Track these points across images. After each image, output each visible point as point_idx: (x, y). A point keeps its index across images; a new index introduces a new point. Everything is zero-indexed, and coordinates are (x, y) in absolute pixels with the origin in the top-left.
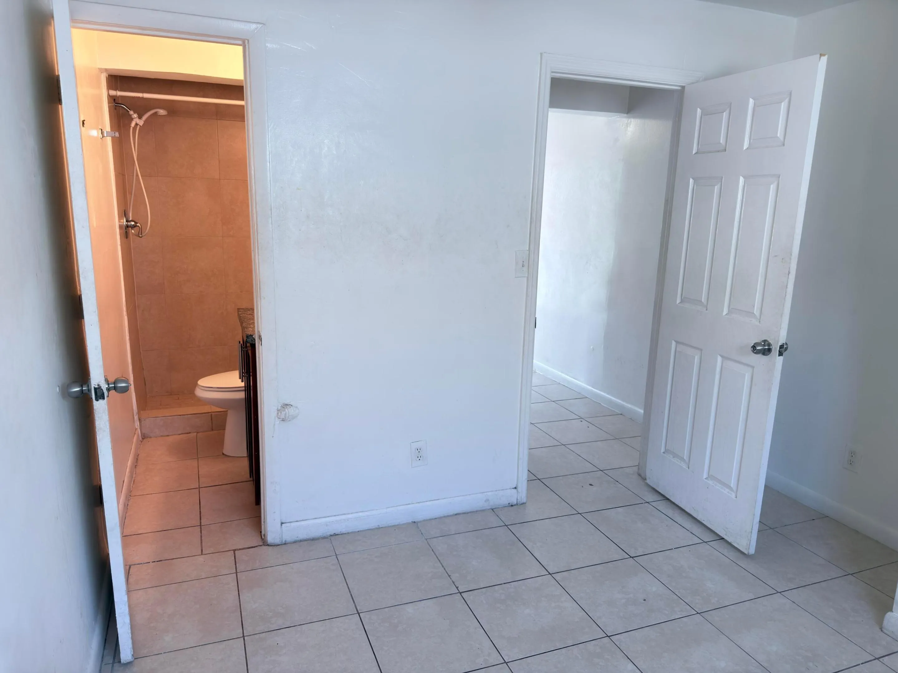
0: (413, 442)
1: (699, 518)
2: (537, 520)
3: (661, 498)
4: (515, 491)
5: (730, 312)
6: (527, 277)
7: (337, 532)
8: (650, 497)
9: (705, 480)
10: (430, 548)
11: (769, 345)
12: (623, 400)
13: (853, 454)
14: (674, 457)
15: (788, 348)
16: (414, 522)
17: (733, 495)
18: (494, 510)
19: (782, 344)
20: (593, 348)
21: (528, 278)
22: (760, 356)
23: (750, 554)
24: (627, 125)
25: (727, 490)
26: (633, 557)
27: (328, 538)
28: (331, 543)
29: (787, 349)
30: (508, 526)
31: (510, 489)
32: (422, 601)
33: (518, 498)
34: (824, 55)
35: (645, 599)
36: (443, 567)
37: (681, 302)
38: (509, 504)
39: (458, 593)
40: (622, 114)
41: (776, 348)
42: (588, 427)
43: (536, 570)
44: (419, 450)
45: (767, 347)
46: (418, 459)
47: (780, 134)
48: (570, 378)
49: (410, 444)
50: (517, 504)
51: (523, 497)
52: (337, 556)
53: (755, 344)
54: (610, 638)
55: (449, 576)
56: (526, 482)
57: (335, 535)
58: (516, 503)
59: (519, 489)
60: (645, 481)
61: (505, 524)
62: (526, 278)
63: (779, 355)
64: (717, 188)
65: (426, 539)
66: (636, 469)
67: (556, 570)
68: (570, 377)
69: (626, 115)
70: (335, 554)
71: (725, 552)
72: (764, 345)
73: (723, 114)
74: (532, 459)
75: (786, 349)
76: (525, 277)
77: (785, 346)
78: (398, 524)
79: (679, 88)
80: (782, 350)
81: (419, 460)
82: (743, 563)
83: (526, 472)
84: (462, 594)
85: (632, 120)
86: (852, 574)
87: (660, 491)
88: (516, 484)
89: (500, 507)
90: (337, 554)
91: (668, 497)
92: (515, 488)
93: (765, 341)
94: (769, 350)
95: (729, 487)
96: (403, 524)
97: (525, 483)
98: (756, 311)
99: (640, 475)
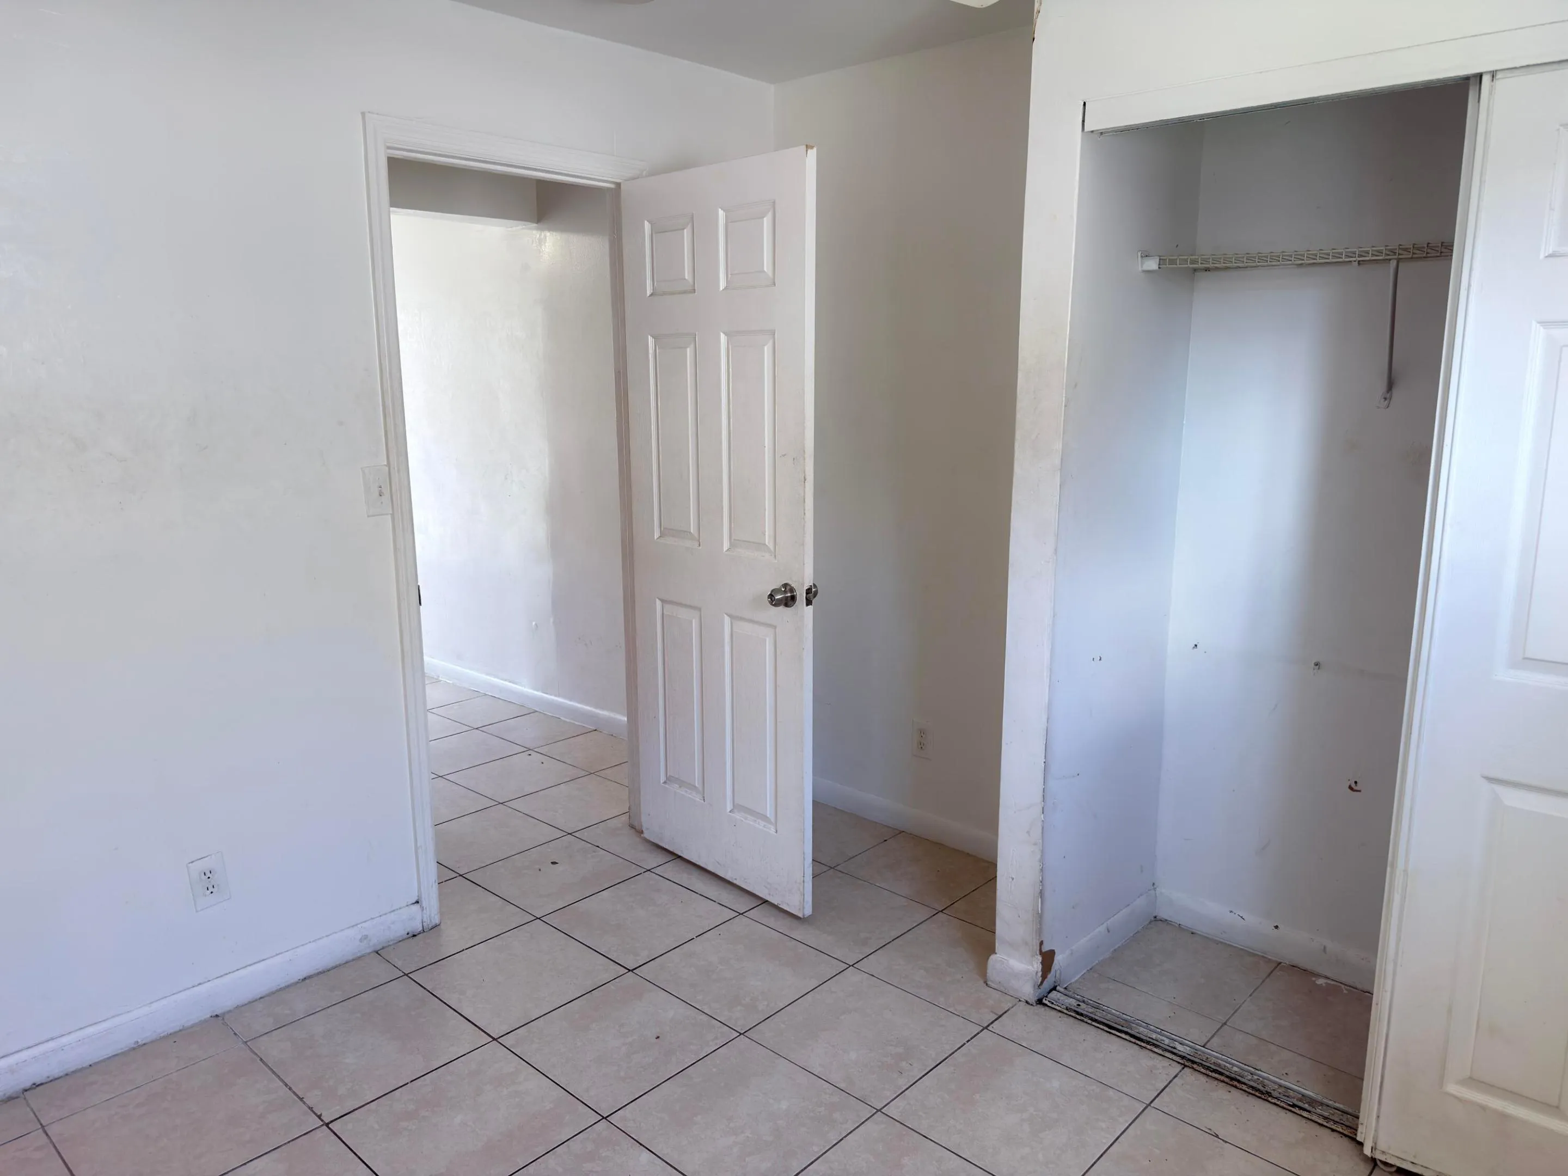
0: (192, 862)
1: (728, 878)
2: (463, 950)
3: (670, 858)
4: (416, 907)
5: (733, 545)
6: (391, 514)
7: (38, 1082)
8: (653, 860)
9: (731, 814)
10: (255, 1057)
11: (792, 590)
12: (596, 707)
13: (922, 732)
14: (680, 787)
15: (819, 591)
16: (217, 1016)
17: (772, 830)
18: (379, 952)
19: (809, 587)
20: (536, 624)
21: (393, 515)
22: (782, 608)
23: (805, 917)
24: (541, 242)
25: (763, 823)
26: (632, 971)
27: (17, 1098)
28: (28, 1105)
29: (817, 594)
30: (409, 975)
31: (407, 906)
32: (247, 1165)
33: (425, 919)
34: (812, 147)
35: (658, 1035)
36: (286, 1085)
37: (660, 537)
38: (408, 934)
39: (322, 1125)
40: (529, 223)
41: (801, 595)
42: (542, 763)
43: (471, 1037)
44: (208, 874)
45: (789, 595)
46: (209, 892)
47: (767, 267)
48: (502, 682)
49: (187, 866)
50: (424, 931)
51: (433, 915)
52: (45, 1128)
53: (772, 591)
54: (607, 1120)
55: (301, 1099)
56: (436, 886)
57: (35, 1086)
58: (421, 929)
59: (424, 903)
60: (642, 835)
61: (403, 972)
62: (390, 516)
63: (807, 605)
64: (689, 352)
65: (246, 1042)
66: (625, 818)
67: (506, 1029)
68: (502, 679)
69: (535, 225)
70: (40, 1127)
71: (772, 922)
72: (785, 592)
73: (683, 233)
74: (441, 841)
75: (815, 594)
76: (387, 514)
77: (813, 590)
78: (181, 1028)
79: (612, 186)
80: (811, 595)
81: (212, 892)
82: (799, 933)
83: (433, 868)
84: (330, 1126)
85: (548, 234)
86: (942, 911)
87: (667, 847)
88: (417, 895)
89: (391, 943)
90: (44, 1124)
91: (680, 854)
92: (417, 902)
93: (785, 585)
94: (793, 598)
95: (764, 818)
96: (192, 1026)
97: (434, 889)
98: (768, 541)
99: (632, 827)
